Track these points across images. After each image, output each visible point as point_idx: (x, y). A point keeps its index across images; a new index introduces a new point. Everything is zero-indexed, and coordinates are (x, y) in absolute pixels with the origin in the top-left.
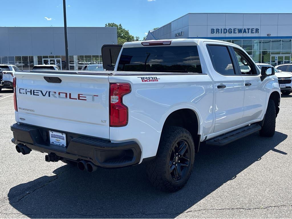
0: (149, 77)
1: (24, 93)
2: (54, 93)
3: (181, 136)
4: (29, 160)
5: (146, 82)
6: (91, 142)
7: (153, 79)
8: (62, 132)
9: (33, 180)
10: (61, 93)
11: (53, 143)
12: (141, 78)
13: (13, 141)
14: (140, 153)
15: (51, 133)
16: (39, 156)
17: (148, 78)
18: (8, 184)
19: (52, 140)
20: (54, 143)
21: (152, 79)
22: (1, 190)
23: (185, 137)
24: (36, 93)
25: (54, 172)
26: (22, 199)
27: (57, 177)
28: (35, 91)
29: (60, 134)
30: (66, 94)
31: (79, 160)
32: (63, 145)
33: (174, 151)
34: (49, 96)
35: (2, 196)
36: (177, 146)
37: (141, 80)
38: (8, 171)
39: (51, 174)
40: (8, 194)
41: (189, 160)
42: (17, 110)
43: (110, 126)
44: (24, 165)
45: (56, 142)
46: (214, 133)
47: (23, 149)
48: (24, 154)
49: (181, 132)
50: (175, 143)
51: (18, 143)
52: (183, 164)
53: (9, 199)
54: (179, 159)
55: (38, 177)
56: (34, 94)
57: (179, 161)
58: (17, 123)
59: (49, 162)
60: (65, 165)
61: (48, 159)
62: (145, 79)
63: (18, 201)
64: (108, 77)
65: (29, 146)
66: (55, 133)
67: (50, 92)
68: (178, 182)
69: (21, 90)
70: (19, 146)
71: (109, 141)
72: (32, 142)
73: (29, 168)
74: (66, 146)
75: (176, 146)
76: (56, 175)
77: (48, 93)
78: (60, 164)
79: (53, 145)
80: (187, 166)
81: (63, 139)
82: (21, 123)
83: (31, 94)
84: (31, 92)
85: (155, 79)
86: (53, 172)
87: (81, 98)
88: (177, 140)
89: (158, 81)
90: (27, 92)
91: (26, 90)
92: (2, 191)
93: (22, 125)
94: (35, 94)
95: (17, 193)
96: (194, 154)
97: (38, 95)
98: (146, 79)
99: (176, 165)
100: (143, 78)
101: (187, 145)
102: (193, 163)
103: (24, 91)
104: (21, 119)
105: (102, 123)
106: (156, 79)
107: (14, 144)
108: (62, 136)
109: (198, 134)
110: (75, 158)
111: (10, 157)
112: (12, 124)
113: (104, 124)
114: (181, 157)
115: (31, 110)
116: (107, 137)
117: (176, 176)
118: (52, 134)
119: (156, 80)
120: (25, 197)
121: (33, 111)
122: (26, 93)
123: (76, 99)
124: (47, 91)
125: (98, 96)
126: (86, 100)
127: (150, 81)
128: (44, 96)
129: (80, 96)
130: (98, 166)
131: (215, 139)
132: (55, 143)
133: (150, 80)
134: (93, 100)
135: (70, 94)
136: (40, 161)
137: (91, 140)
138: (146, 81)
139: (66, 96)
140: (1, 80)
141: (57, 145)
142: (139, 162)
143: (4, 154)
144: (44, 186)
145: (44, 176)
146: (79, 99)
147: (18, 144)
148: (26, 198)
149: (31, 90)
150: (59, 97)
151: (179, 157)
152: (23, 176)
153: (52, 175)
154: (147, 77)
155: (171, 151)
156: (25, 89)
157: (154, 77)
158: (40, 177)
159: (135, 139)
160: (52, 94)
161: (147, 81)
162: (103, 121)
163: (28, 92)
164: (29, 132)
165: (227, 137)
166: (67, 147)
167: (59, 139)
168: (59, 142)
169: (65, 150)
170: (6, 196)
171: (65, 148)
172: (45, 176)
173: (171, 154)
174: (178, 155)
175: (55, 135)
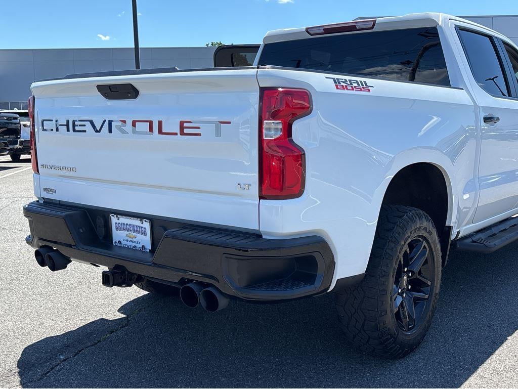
0: (350, 81)
1: (52, 130)
2: (120, 124)
3: (418, 226)
4: (68, 285)
5: (345, 91)
6: (214, 238)
7: (358, 84)
8: (141, 217)
9: (74, 329)
10: (137, 123)
11: (120, 242)
12: (334, 79)
13: (29, 241)
14: (332, 265)
15: (114, 219)
16: (88, 276)
17: (348, 83)
18: (20, 337)
19: (118, 236)
20: (123, 242)
21: (356, 85)
22: (3, 352)
23: (425, 229)
24: (80, 126)
25: (121, 310)
26: (48, 372)
27: (128, 322)
28: (76, 123)
29: (136, 222)
30: (151, 123)
31: (183, 281)
32: (143, 247)
33: (402, 262)
34: (110, 131)
35: (4, 366)
36: (409, 252)
37: (334, 84)
38: (21, 309)
39: (114, 314)
40: (19, 361)
41: (429, 283)
42: (38, 171)
43: (261, 197)
44: (57, 295)
45: (127, 241)
46: (473, 225)
47: (50, 257)
48: (53, 268)
49: (417, 217)
50: (405, 243)
51: (40, 244)
52: (417, 294)
53: (21, 374)
54: (409, 282)
55: (87, 322)
56: (74, 130)
57: (410, 287)
58: (38, 201)
59: (112, 286)
60: (144, 295)
61: (108, 280)
62: (342, 84)
63: (40, 377)
64: (255, 74)
65: (65, 251)
66: (124, 220)
67: (112, 121)
68: (410, 335)
69: (44, 122)
70: (42, 251)
71: (257, 235)
72: (72, 242)
73: (67, 301)
74: (150, 249)
75: (406, 251)
76: (125, 316)
77: (106, 124)
78: (135, 292)
79: (120, 247)
80: (427, 297)
81: (144, 233)
82: (48, 201)
83: (68, 130)
84: (68, 125)
85: (363, 85)
86: (118, 311)
87: (186, 131)
88: (409, 237)
89: (369, 91)
90: (60, 127)
91: (57, 121)
92: (6, 353)
93: (48, 203)
94: (77, 128)
95: (38, 358)
96: (440, 269)
97: (85, 131)
98: (344, 85)
99: (404, 295)
100: (338, 79)
101: (428, 249)
102: (437, 292)
103: (52, 125)
104: (45, 190)
105: (242, 192)
106: (365, 86)
107: (32, 246)
108: (142, 225)
109: (447, 224)
110: (172, 277)
111: (28, 279)
112: (26, 203)
113: (245, 192)
114: (414, 277)
115: (67, 169)
116: (252, 226)
117: (404, 321)
118: (118, 221)
119: (366, 88)
120: (56, 369)
121: (72, 169)
122: (57, 130)
123: (176, 134)
124: (105, 121)
125: (229, 123)
126: (199, 135)
127: (353, 89)
128: (97, 131)
129: (186, 125)
130: (232, 298)
131: (474, 238)
132: (126, 243)
133: (352, 87)
134: (218, 133)
135: (160, 123)
136: (92, 286)
137: (212, 234)
138: (344, 89)
139: (151, 129)
140: (19, 136)
141: (128, 248)
142: (328, 288)
143: (16, 272)
144: (99, 341)
145: (100, 319)
146: (182, 133)
147: (41, 247)
148: (59, 371)
149: (68, 121)
150: (134, 132)
151: (408, 276)
152: (54, 318)
153: (117, 318)
154: (346, 80)
155: (398, 263)
156: (54, 121)
157: (361, 82)
158: (91, 321)
159: (321, 230)
160: (117, 127)
161: (347, 89)
162: (242, 186)
163: (60, 125)
164: (65, 218)
165: (495, 234)
166: (153, 251)
167: (134, 234)
168: (134, 240)
169: (149, 258)
170: (14, 365)
171: (149, 255)
172: (102, 319)
173: (397, 268)
174: (408, 271)
175: (124, 224)
